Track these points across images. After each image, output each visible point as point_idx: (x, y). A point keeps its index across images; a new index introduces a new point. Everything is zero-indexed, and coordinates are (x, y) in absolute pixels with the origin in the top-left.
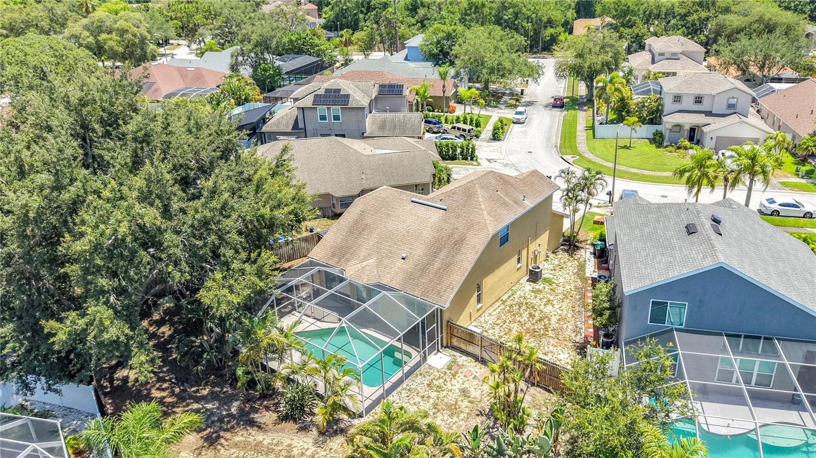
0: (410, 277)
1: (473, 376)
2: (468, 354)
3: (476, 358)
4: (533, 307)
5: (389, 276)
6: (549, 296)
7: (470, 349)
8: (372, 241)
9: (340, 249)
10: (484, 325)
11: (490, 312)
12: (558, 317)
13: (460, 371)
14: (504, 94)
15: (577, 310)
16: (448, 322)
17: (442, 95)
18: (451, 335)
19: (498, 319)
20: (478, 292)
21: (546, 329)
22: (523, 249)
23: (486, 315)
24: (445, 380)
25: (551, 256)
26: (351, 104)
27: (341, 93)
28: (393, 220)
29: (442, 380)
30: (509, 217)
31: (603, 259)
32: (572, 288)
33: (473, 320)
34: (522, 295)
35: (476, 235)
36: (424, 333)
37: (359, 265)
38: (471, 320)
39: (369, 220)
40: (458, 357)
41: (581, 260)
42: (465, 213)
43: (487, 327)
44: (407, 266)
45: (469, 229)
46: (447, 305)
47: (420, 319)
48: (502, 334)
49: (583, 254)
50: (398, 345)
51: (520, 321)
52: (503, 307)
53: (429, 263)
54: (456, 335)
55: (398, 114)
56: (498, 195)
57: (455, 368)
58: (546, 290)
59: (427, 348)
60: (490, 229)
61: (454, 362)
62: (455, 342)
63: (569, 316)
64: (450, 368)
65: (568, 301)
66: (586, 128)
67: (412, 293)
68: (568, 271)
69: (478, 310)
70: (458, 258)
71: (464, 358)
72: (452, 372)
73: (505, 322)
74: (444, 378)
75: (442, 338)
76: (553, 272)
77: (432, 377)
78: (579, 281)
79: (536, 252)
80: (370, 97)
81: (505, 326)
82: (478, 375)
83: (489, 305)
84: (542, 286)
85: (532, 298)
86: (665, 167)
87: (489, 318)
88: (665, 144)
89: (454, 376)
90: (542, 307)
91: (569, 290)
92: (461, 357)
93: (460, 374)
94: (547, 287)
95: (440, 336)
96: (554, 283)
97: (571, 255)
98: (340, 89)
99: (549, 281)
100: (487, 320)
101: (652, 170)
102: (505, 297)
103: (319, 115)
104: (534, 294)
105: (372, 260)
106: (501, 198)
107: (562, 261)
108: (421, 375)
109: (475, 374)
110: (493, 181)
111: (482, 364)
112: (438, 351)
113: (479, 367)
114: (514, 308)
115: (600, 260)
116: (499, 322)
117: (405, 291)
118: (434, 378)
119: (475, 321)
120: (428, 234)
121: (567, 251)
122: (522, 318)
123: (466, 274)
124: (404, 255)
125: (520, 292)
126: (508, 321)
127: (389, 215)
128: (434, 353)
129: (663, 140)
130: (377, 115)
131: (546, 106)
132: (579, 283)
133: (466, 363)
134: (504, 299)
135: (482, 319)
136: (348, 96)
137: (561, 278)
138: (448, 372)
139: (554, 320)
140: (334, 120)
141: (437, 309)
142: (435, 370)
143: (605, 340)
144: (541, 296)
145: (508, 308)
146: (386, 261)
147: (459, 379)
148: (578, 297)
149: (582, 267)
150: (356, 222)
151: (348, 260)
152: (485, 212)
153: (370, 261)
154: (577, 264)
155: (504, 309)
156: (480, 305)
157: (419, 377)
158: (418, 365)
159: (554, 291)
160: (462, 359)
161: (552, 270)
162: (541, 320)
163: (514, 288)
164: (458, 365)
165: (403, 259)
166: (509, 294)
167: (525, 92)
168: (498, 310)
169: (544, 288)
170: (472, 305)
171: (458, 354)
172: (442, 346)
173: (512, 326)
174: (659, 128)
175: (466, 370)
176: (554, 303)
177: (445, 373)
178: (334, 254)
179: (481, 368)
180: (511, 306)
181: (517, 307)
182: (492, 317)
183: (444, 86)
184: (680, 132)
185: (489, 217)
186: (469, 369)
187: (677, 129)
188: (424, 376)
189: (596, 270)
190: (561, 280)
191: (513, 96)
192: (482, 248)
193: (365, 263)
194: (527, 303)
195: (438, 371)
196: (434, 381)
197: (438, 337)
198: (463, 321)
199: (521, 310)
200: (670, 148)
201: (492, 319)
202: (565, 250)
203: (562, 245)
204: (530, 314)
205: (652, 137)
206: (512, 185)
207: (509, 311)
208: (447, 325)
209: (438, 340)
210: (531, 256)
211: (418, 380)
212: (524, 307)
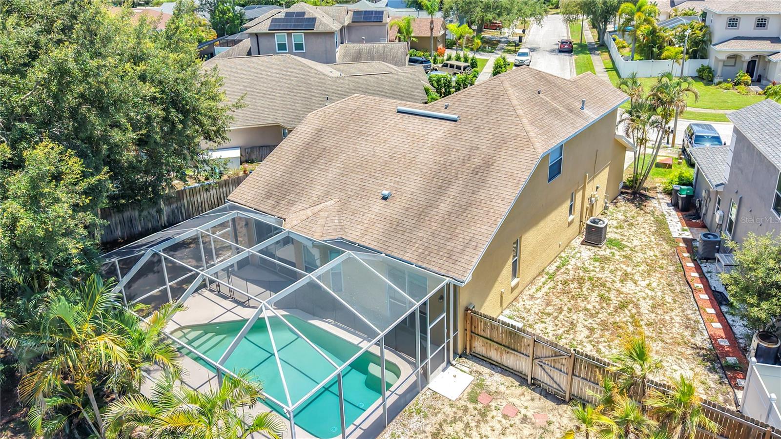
0: (396, 228)
1: (520, 416)
2: (505, 370)
3: (522, 379)
4: (604, 285)
5: (359, 227)
6: (625, 267)
7: (510, 360)
8: (333, 172)
9: (280, 186)
10: (525, 315)
11: (531, 292)
12: (650, 302)
13: (493, 404)
14: (500, 42)
15: (678, 290)
16: (467, 309)
17: (429, 35)
18: (472, 334)
19: (548, 305)
20: (514, 257)
21: (636, 324)
22: (577, 191)
23: (525, 298)
24: (467, 425)
25: (611, 207)
26: (318, 29)
27: (306, 17)
28: (367, 141)
29: (459, 426)
30: (565, 132)
31: (690, 212)
32: (657, 253)
33: (505, 306)
34: (579, 264)
35: (512, 155)
36: (424, 331)
37: (308, 210)
38: (501, 305)
39: (328, 143)
40: (487, 376)
41: (656, 213)
42: (489, 123)
43: (531, 318)
44: (393, 209)
45: (498, 148)
46: (468, 278)
47: (417, 305)
48: (560, 332)
49: (657, 205)
50: (376, 350)
51: (586, 309)
52: (551, 284)
53: (430, 205)
54: (482, 333)
55: (376, 45)
56: (541, 98)
57: (483, 399)
58: (617, 257)
59: (429, 360)
60: (537, 145)
61: (481, 385)
62: (479, 346)
63: (669, 299)
64: (473, 399)
65: (658, 275)
66: (606, 70)
67: (400, 257)
68: (643, 230)
69: (513, 289)
70: (483, 194)
71: (498, 377)
72: (479, 406)
73: (560, 310)
74: (465, 419)
75: (455, 338)
76: (619, 231)
77: (440, 417)
78: (664, 243)
79: (593, 199)
80: (342, 23)
81: (561, 317)
82: (529, 414)
83: (529, 279)
84: (608, 251)
85: (597, 270)
86: (726, 104)
87: (531, 303)
88: (716, 80)
89: (483, 415)
90: (618, 285)
91: (654, 258)
92: (491, 375)
93: (494, 413)
94: (617, 253)
95: (452, 335)
96: (626, 246)
97: (639, 206)
98: (305, 12)
99: (617, 244)
100: (529, 307)
101: (710, 108)
102: (552, 269)
103: (276, 43)
104: (597, 264)
105: (332, 202)
106: (547, 102)
107: (628, 215)
108: (419, 412)
109: (523, 411)
110: (531, 80)
111: (533, 390)
112: (449, 363)
113: (529, 398)
114: (572, 286)
115: (687, 213)
116: (550, 309)
117: (388, 253)
118: (445, 421)
119: (507, 307)
120: (426, 158)
121: (631, 201)
122: (588, 303)
123: (500, 221)
124: (386, 192)
125: (574, 260)
126: (565, 309)
127: (360, 133)
128: (441, 368)
129: (713, 76)
130: (350, 46)
131: (552, 51)
132: (666, 247)
133: (502, 388)
134: (551, 272)
135: (520, 305)
136: (314, 19)
137: (634, 239)
138: (471, 406)
139: (645, 306)
140: (296, 50)
141: (448, 285)
142: (446, 402)
143: (764, 344)
144: (612, 267)
145: (560, 286)
146: (355, 204)
147: (494, 423)
148: (671, 268)
149: (661, 224)
150: (308, 146)
151: (291, 203)
152: (525, 121)
153: (327, 203)
154: (652, 218)
155: (554, 288)
156: (516, 281)
157: (416, 417)
158: (413, 391)
159: (631, 259)
160: (495, 380)
161: (616, 227)
162: (622, 306)
163: (563, 254)
164: (489, 393)
165: (385, 198)
166: (557, 264)
167: (524, 40)
168: (544, 290)
169: (613, 254)
170: (505, 280)
171: (486, 370)
172: (455, 353)
173: (575, 317)
174: (705, 62)
175: (504, 403)
176: (636, 278)
177: (466, 410)
178: (269, 195)
179: (533, 400)
180: (565, 283)
181: (576, 285)
182: (537, 302)
183: (432, 22)
184: (734, 66)
185: (533, 128)
186: (511, 400)
187: (732, 62)
188: (426, 416)
189: (686, 228)
190: (636, 242)
191: (510, 43)
192: (527, 176)
193: (319, 207)
194: (590, 279)
195: (451, 406)
196: (445, 427)
197: (448, 337)
198: (489, 308)
199: (584, 289)
200: (725, 85)
201: (537, 305)
202: (628, 199)
203: (622, 193)
204: (602, 297)
205: (697, 74)
206: (560, 88)
207: (565, 292)
208: (466, 315)
209: (448, 343)
210: (587, 204)
211: (414, 423)
212: (587, 285)
